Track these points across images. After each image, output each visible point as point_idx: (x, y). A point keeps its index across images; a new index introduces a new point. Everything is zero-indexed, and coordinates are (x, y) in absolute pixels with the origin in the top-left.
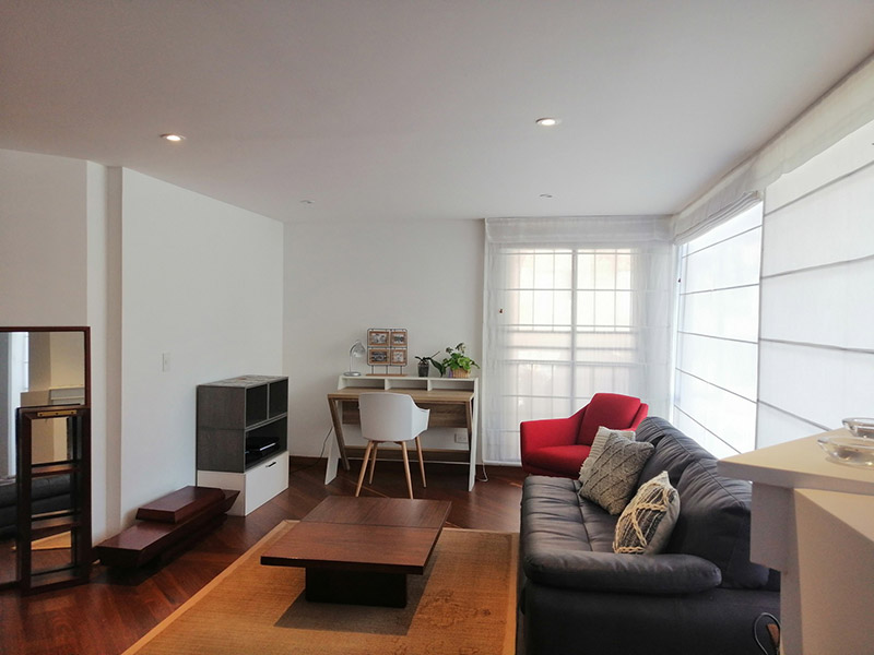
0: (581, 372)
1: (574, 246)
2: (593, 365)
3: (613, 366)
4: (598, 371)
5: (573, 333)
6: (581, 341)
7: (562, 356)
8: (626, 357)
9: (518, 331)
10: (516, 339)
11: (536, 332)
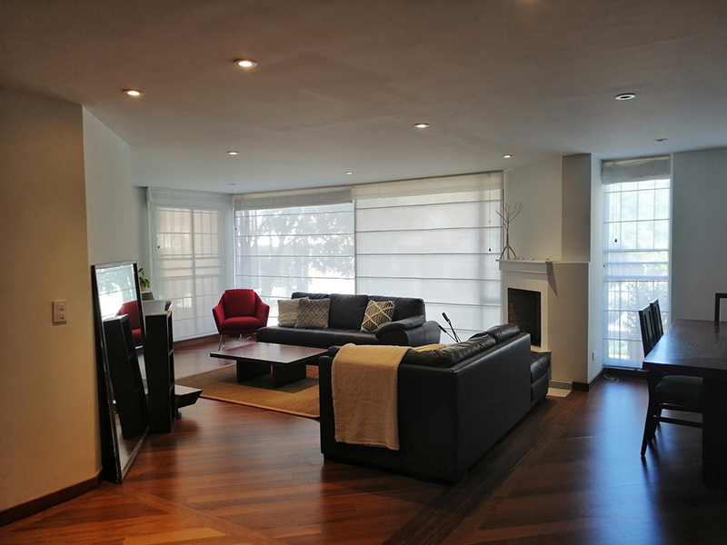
0: (198, 281)
1: (192, 207)
2: (203, 277)
3: (212, 276)
4: (205, 279)
5: (193, 259)
6: (198, 263)
7: (189, 273)
8: (217, 271)
9: (168, 259)
10: (167, 264)
11: (177, 259)
